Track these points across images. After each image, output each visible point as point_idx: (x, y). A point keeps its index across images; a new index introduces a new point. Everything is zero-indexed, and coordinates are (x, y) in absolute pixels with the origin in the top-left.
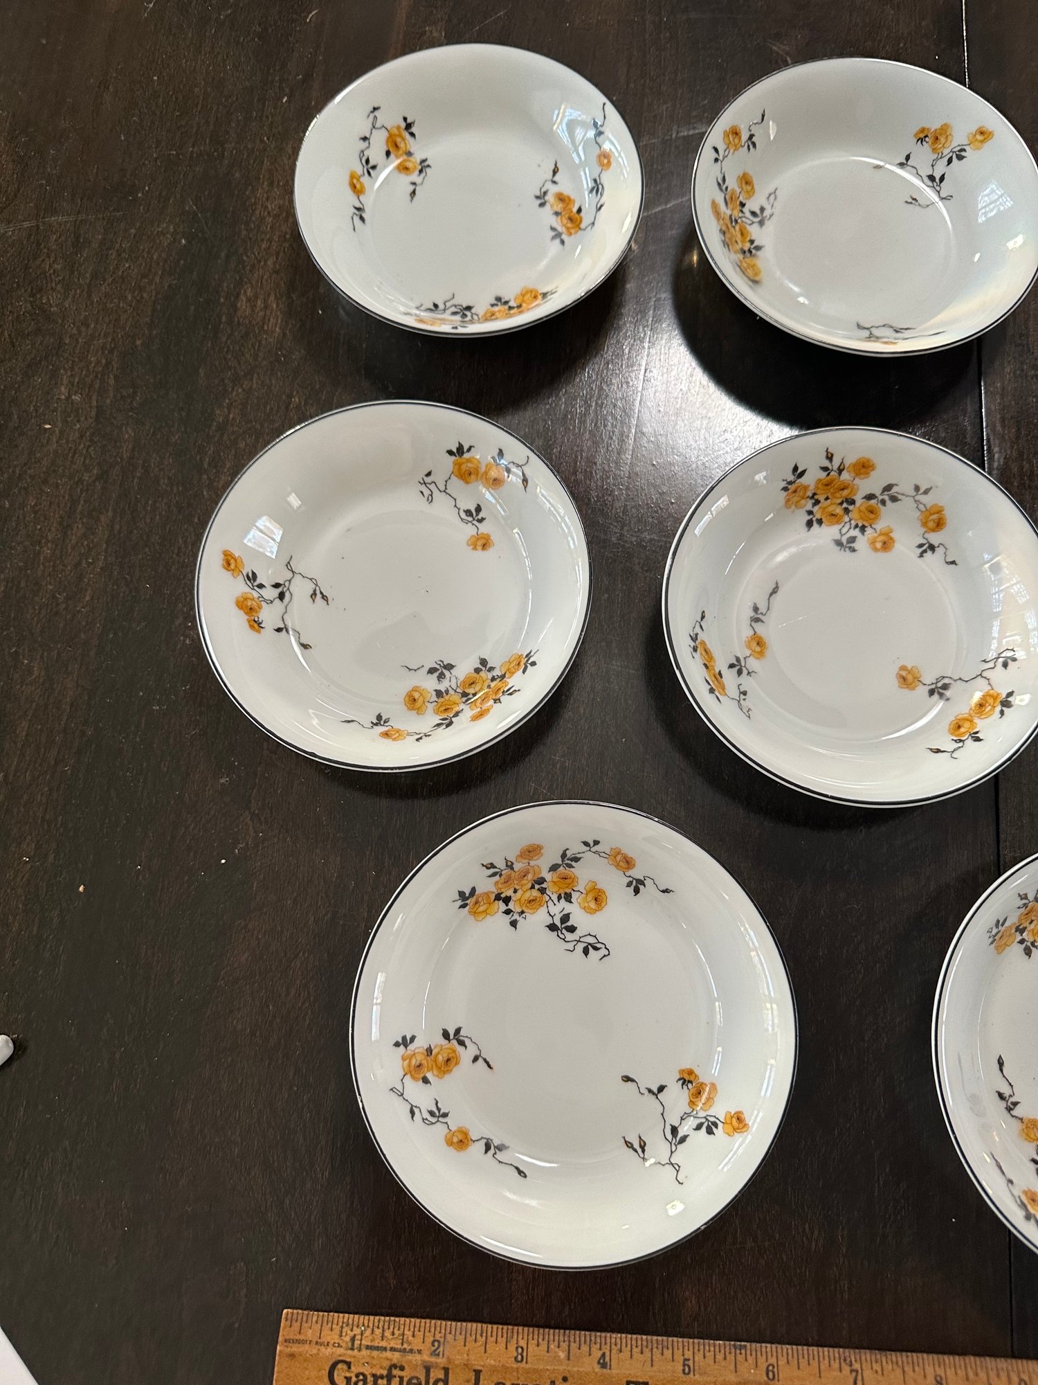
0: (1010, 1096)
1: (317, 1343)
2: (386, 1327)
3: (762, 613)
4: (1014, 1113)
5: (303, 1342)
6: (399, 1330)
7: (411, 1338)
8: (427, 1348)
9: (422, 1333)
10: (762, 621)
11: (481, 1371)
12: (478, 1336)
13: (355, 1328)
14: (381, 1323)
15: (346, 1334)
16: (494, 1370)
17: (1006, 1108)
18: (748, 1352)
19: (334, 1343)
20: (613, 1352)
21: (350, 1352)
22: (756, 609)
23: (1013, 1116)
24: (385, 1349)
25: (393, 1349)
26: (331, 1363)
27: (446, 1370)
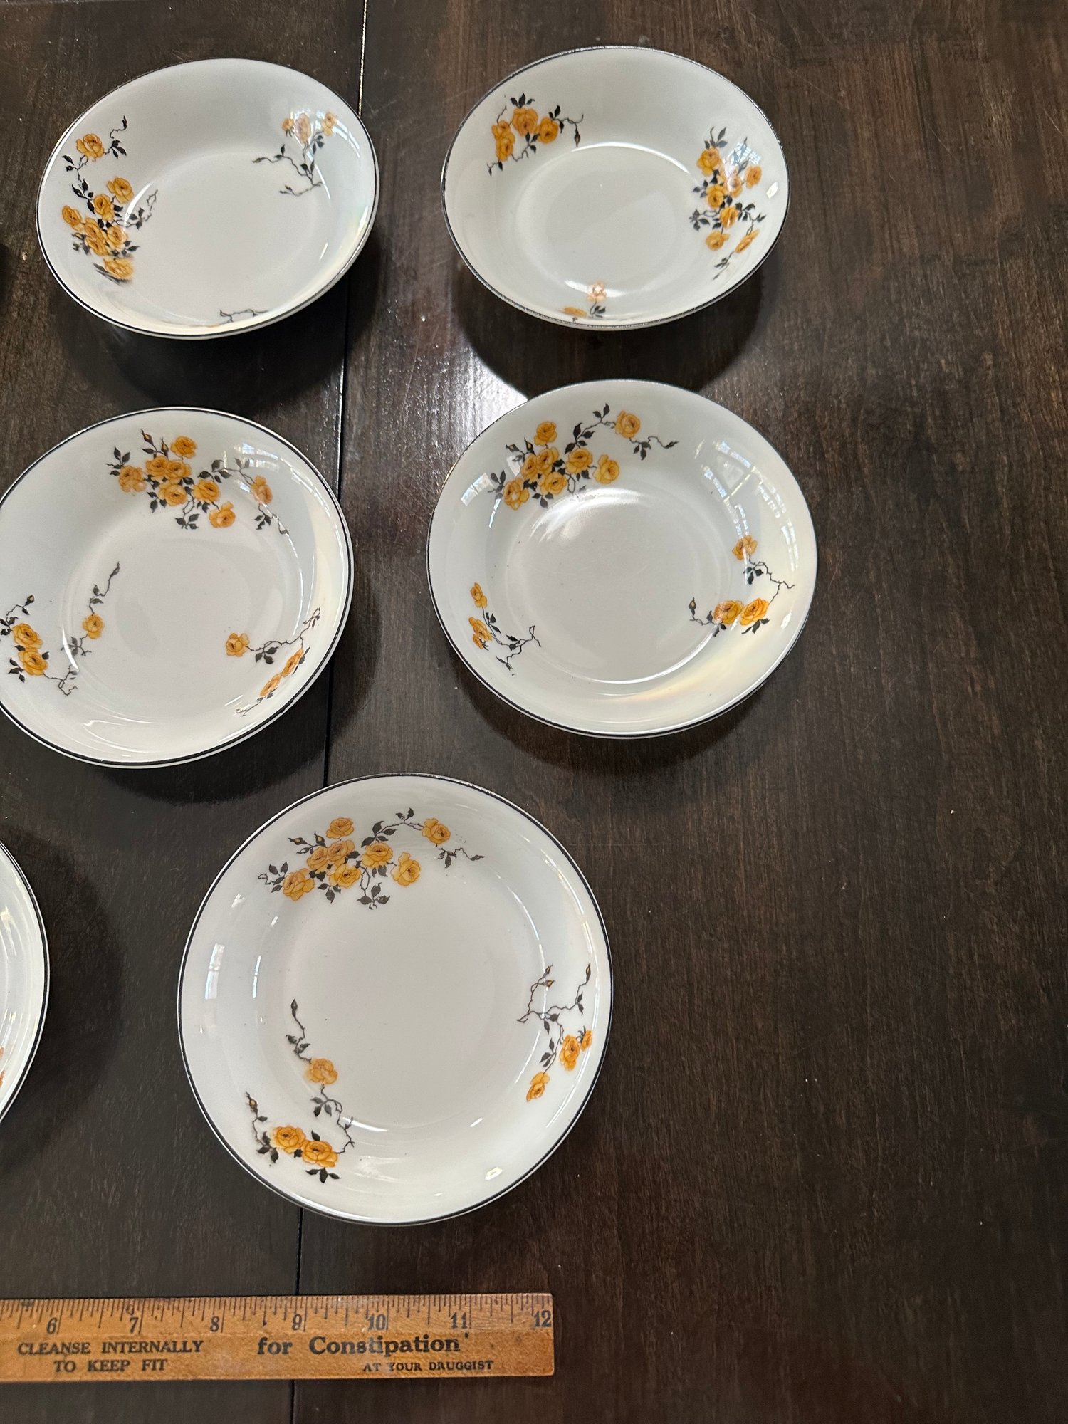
0: (301, 1039)
3: (101, 594)
4: (302, 1055)
10: (101, 602)
17: (295, 1051)
18: (35, 1308)
22: (96, 591)
23: (301, 1058)
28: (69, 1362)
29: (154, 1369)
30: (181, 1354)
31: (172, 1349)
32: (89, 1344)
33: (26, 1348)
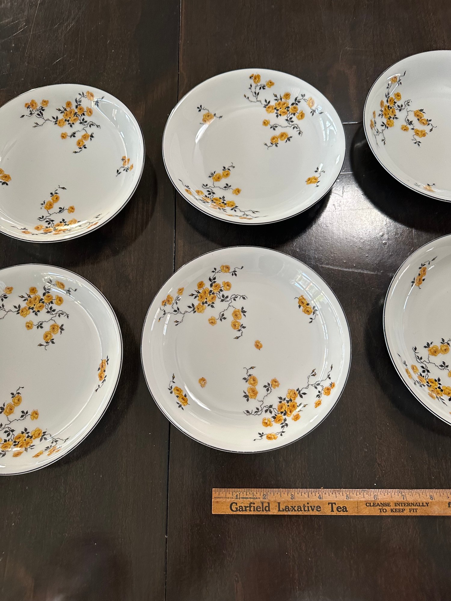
1: (225, 498)
2: (247, 491)
5: (221, 498)
6: (251, 492)
7: (256, 494)
8: (261, 497)
9: (259, 492)
11: (280, 503)
12: (278, 492)
13: (237, 492)
14: (245, 490)
15: (234, 495)
16: (284, 502)
18: (367, 492)
19: (231, 497)
20: (323, 494)
21: (236, 500)
24: (248, 498)
25: (250, 498)
26: (230, 503)
27: (269, 503)
28: (384, 509)
29: (414, 512)
30: (422, 507)
31: (419, 505)
32: (390, 503)
33: (368, 504)
